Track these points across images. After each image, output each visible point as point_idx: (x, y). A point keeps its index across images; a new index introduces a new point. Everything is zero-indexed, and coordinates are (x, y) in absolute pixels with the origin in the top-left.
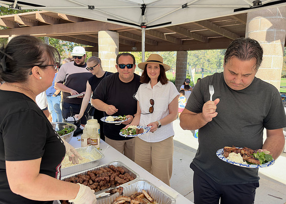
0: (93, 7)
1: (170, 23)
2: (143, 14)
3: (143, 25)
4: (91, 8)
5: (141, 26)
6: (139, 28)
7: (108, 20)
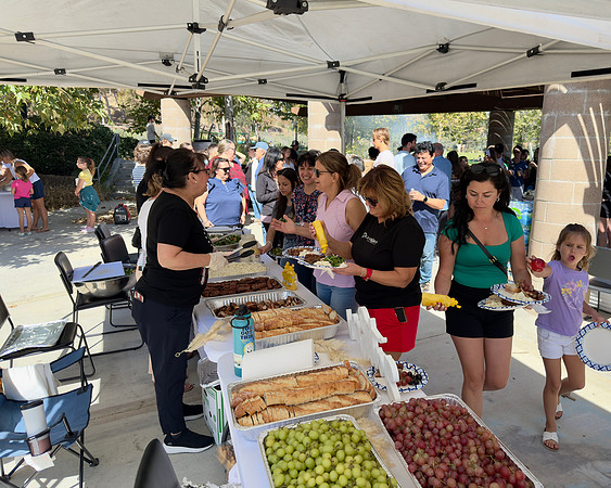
0: (265, 81)
1: (370, 98)
2: (342, 81)
3: (341, 98)
4: (262, 82)
5: (339, 100)
6: (338, 102)
7: (288, 95)
